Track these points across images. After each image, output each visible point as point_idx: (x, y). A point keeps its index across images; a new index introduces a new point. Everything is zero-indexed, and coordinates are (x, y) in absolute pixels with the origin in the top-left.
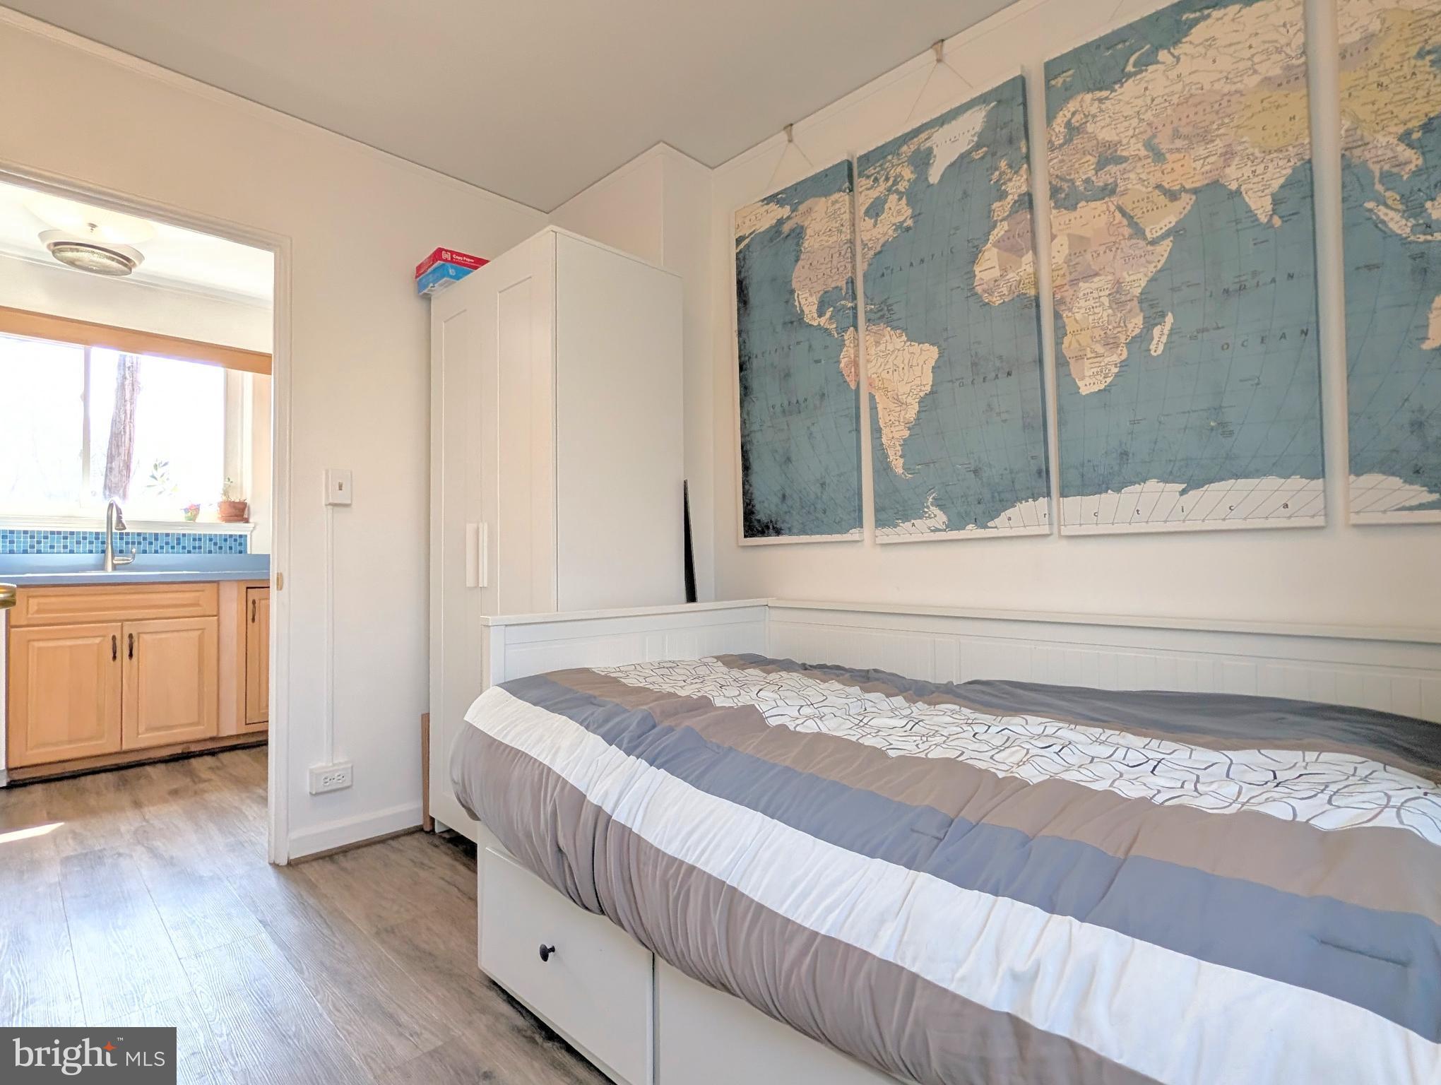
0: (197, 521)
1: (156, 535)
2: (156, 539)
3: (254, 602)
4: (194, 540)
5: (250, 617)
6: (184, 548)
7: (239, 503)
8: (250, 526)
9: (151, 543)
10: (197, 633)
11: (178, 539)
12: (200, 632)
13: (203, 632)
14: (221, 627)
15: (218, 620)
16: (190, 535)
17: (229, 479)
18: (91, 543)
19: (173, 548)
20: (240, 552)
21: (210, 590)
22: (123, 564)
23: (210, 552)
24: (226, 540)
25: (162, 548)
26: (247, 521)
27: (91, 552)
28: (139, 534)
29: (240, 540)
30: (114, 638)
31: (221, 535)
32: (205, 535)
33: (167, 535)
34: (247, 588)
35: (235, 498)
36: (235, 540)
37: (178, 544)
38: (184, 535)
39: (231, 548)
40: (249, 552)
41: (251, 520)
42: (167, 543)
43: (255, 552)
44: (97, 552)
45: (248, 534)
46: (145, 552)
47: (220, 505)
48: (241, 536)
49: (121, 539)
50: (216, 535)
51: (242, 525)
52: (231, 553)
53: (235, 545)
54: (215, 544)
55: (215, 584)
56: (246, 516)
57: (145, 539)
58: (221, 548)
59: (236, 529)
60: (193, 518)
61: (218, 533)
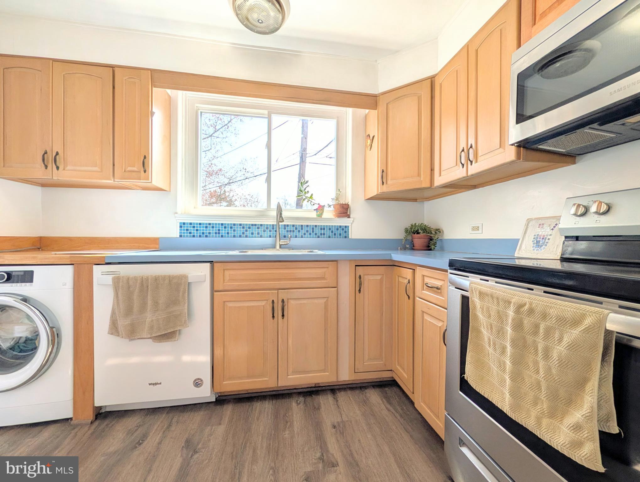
0: (323, 217)
1: (302, 226)
2: (302, 229)
3: (360, 277)
4: (321, 229)
5: (358, 289)
6: (316, 234)
7: (345, 204)
8: (350, 220)
9: (299, 231)
10: (323, 301)
11: (313, 229)
12: (325, 300)
13: (327, 300)
14: (339, 295)
15: (337, 290)
16: (319, 226)
17: (339, 190)
18: (270, 231)
19: (310, 234)
20: (346, 237)
21: (331, 265)
22: (284, 244)
23: (329, 237)
24: (338, 229)
25: (305, 234)
26: (349, 217)
27: (270, 237)
28: (293, 226)
29: (345, 229)
30: (273, 301)
31: (335, 226)
32: (327, 226)
33: (307, 226)
34: (356, 266)
35: (342, 202)
36: (343, 229)
37: (313, 232)
38: (316, 226)
39: (340, 235)
40: (350, 237)
41: (351, 216)
42: (307, 231)
43: (353, 238)
44: (273, 237)
45: (349, 225)
46: (296, 237)
47: (335, 206)
48: (346, 227)
49: (285, 229)
50: (332, 226)
51: (346, 219)
52: (340, 238)
53: (343, 232)
54: (332, 232)
55: (336, 262)
56: (348, 214)
57: (296, 229)
58: (335, 234)
59: (343, 222)
60: (320, 216)
61: (334, 224)
